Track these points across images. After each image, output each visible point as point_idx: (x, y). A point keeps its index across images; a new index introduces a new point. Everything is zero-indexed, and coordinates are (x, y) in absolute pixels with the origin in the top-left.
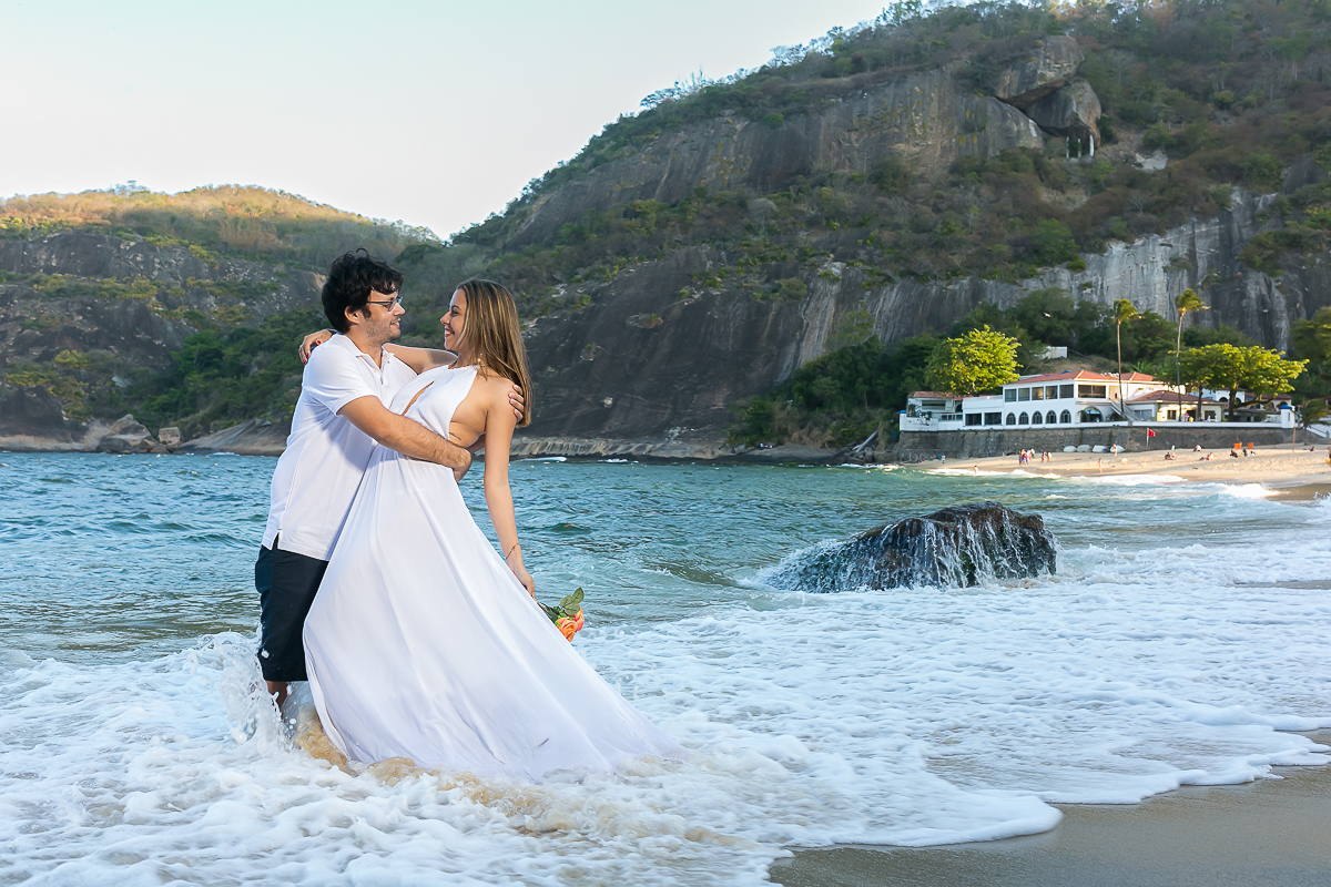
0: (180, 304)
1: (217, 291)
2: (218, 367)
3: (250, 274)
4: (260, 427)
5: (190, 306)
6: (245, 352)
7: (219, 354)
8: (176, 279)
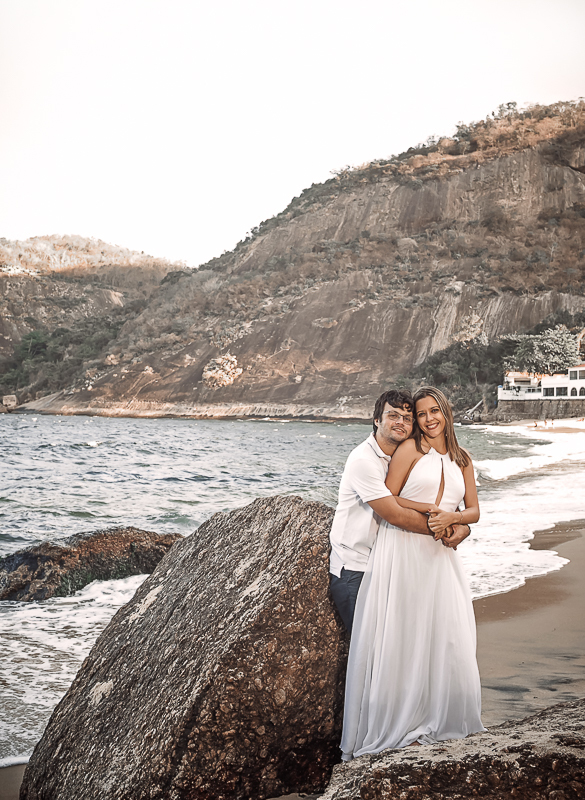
0: (22, 312)
1: (47, 304)
2: (44, 355)
3: (69, 292)
4: (66, 395)
5: (29, 314)
6: (61, 344)
7: (45, 346)
8: (21, 295)
